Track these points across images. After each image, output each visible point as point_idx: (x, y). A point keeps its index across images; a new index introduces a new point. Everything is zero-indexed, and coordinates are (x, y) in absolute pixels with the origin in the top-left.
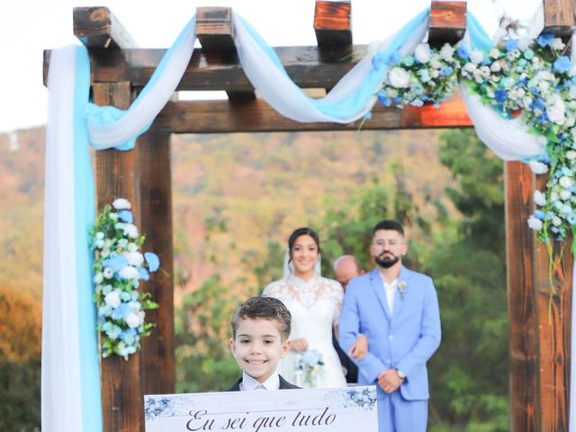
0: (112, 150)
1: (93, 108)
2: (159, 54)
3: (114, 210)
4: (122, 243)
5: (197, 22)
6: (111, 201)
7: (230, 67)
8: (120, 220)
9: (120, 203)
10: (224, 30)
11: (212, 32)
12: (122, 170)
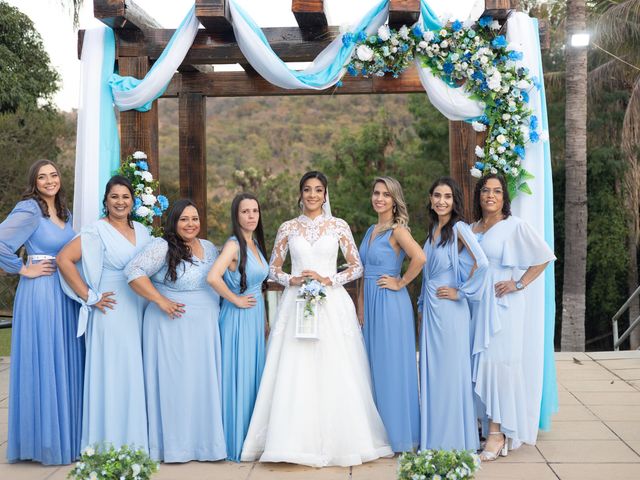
0: (134, 111)
1: (118, 78)
2: (169, 34)
3: (134, 161)
4: (140, 187)
5: (196, 6)
6: (131, 153)
7: (229, 45)
8: (139, 168)
9: (139, 155)
10: (220, 13)
11: (209, 15)
12: (142, 127)
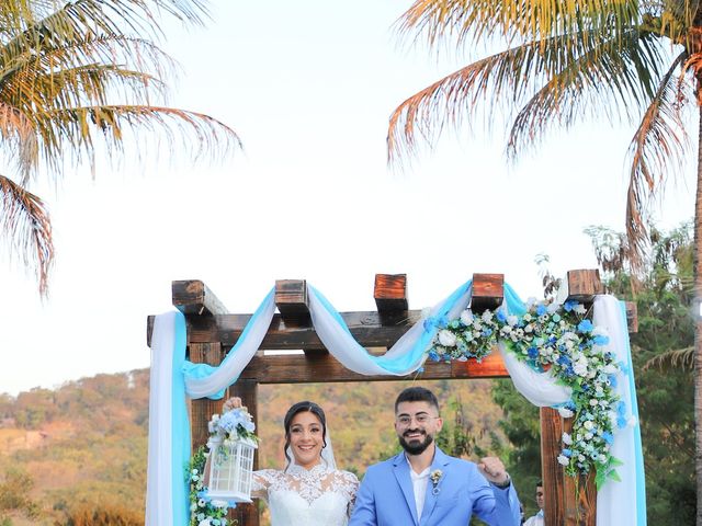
0: (205, 399)
1: (190, 365)
2: (245, 319)
5: (276, 293)
6: (204, 443)
7: (305, 330)
10: (300, 300)
11: (290, 301)
